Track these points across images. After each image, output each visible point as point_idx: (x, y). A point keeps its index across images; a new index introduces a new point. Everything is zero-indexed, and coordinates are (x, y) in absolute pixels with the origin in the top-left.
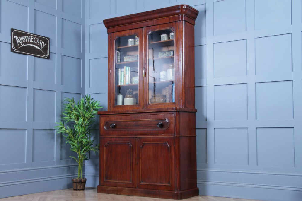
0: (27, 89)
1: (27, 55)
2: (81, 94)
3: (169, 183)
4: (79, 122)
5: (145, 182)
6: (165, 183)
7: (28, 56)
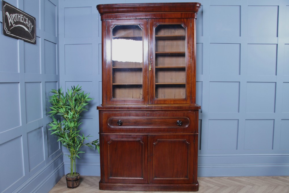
0: (19, 84)
1: (18, 39)
2: (57, 82)
3: (186, 177)
4: (69, 116)
5: (159, 177)
6: (182, 177)
7: (19, 41)
